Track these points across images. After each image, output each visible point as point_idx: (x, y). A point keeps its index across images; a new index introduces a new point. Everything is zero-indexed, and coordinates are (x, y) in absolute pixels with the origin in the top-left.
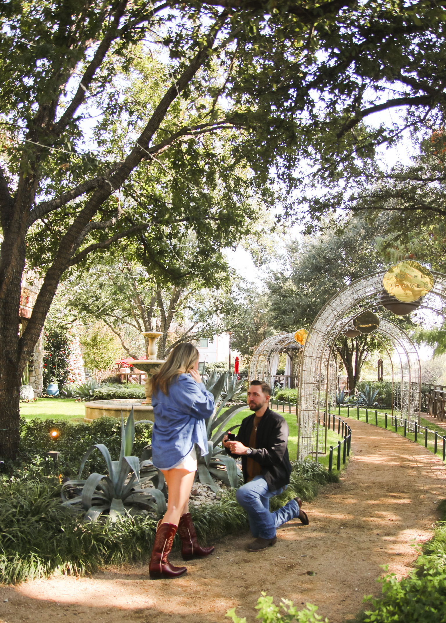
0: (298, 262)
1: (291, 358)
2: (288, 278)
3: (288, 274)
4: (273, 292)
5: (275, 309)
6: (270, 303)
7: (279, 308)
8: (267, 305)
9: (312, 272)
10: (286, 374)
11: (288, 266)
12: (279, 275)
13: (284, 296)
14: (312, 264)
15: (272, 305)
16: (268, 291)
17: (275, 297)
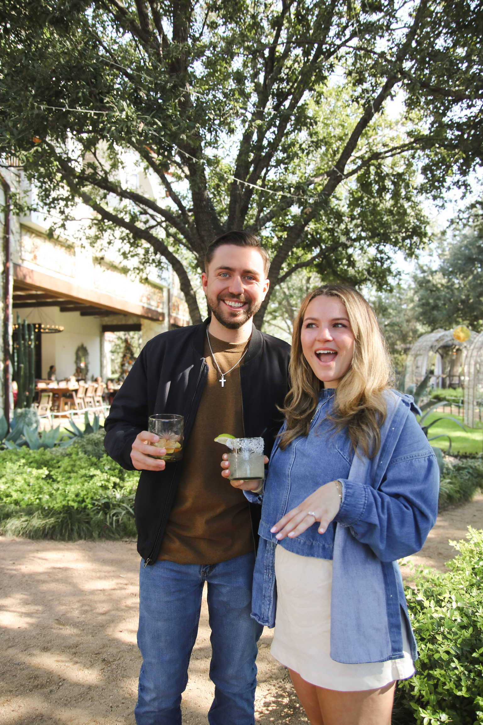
0: (447, 253)
1: (442, 357)
2: (436, 272)
3: (435, 267)
4: (421, 286)
5: (423, 305)
6: (416, 298)
7: (428, 304)
8: (412, 301)
9: (465, 264)
10: (436, 373)
11: (435, 257)
12: (425, 268)
13: (432, 291)
14: (465, 255)
15: (419, 300)
16: (413, 285)
17: (422, 292)
